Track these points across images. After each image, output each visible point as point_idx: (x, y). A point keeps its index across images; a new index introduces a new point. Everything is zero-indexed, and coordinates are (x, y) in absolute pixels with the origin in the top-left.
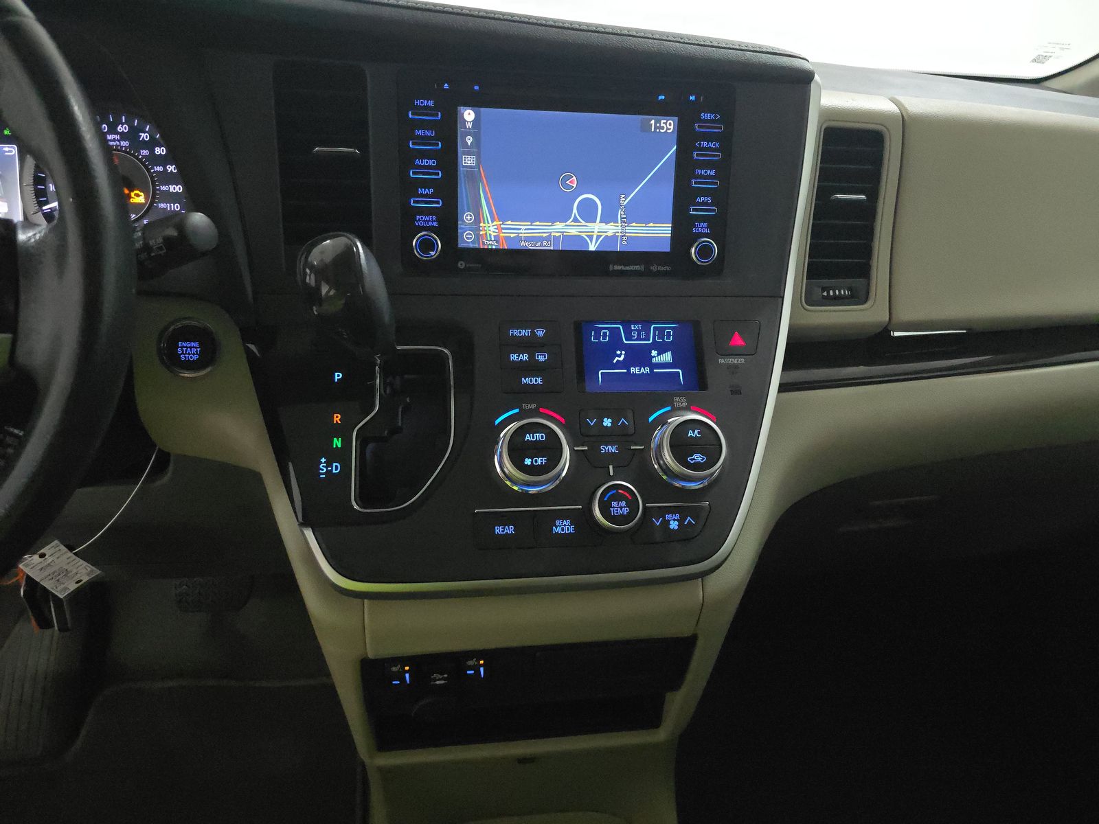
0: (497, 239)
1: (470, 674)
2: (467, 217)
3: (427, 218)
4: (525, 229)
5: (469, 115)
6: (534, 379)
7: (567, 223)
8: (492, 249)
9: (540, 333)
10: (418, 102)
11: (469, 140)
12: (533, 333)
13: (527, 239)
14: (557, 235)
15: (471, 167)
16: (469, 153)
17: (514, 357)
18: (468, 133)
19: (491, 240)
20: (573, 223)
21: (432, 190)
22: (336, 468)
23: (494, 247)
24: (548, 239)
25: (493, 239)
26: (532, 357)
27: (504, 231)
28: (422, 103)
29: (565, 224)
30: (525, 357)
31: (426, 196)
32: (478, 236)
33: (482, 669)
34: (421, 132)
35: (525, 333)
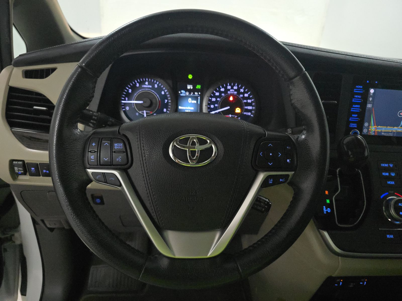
0: (374, 132)
1: (361, 284)
2: (366, 124)
3: (353, 124)
4: (384, 129)
5: (372, 91)
6: (391, 182)
7: (398, 127)
8: (372, 135)
9: (391, 165)
10: (357, 87)
11: (371, 99)
12: (389, 165)
13: (384, 132)
14: (394, 131)
15: (370, 108)
16: (370, 103)
17: (384, 174)
18: (371, 97)
19: (372, 132)
20: (400, 128)
21: (357, 115)
22: (329, 210)
23: (373, 135)
24: (391, 132)
25: (373, 132)
26: (390, 174)
27: (377, 129)
28: (358, 87)
29: (397, 128)
30: (387, 174)
31: (355, 117)
32: (368, 131)
33: (365, 283)
34: (356, 96)
35: (386, 165)
